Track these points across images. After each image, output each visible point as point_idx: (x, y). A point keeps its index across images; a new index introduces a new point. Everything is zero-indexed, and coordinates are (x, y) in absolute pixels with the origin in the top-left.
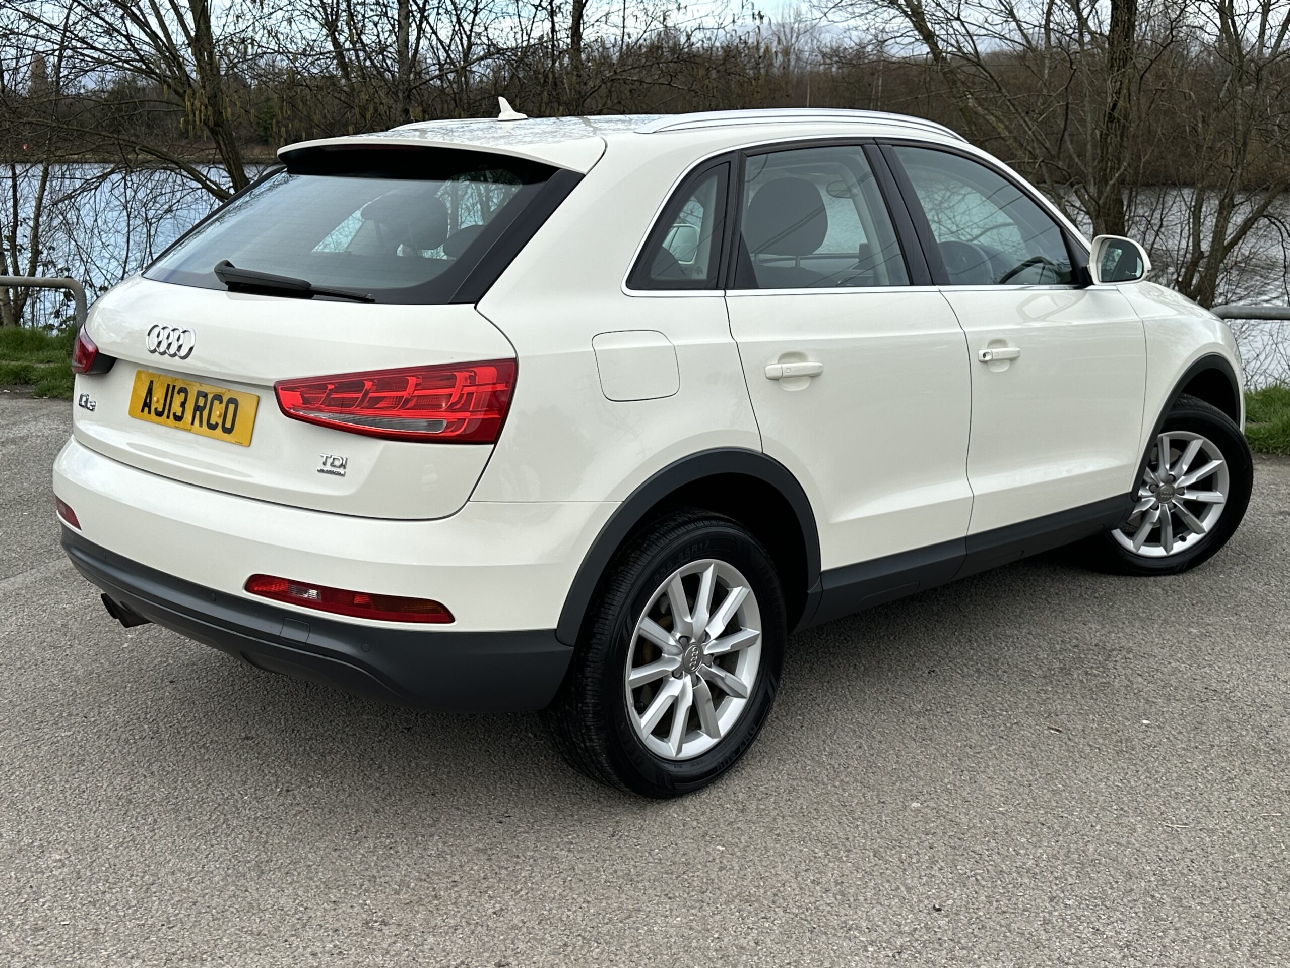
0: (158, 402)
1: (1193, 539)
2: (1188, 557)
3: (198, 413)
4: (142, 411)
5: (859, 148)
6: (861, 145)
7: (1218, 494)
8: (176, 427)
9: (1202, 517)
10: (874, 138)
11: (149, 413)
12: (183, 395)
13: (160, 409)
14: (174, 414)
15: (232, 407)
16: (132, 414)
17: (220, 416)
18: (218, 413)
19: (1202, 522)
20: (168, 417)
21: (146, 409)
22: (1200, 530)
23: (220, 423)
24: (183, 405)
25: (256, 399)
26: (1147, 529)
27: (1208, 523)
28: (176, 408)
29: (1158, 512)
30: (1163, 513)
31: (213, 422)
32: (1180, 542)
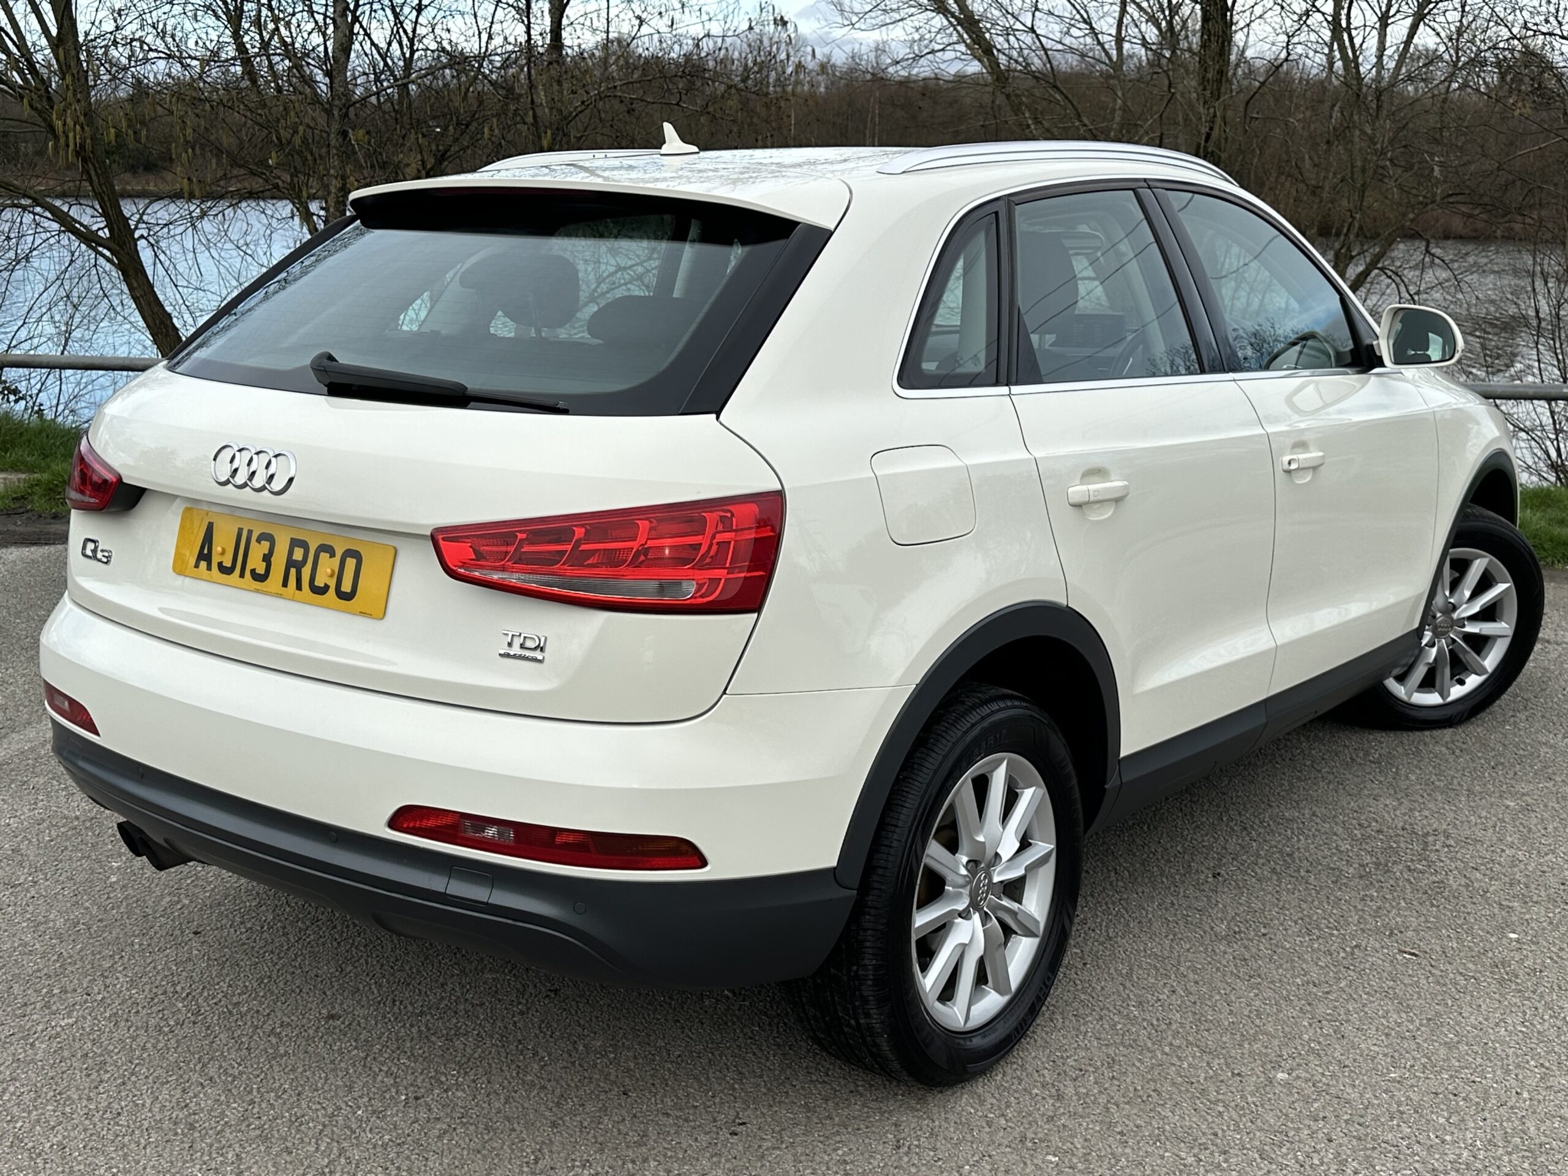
0: (223, 553)
1: (1473, 681)
2: (1469, 704)
3: (293, 571)
4: (197, 566)
5: (1131, 192)
6: (1133, 190)
7: (1504, 624)
8: (257, 591)
9: (1483, 654)
10: (1145, 180)
11: (209, 568)
12: (266, 545)
13: (228, 563)
14: (253, 571)
15: (351, 563)
16: (179, 568)
17: (332, 576)
18: (329, 571)
19: (1484, 659)
20: (242, 575)
21: (203, 564)
22: (1483, 671)
23: (332, 584)
24: (267, 558)
25: (393, 551)
26: (1420, 672)
27: (1491, 661)
28: (256, 562)
29: (1434, 651)
30: (1440, 651)
31: (319, 582)
32: (1458, 686)
